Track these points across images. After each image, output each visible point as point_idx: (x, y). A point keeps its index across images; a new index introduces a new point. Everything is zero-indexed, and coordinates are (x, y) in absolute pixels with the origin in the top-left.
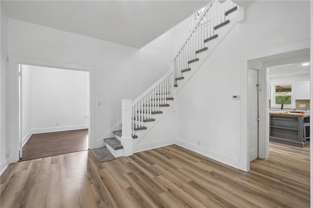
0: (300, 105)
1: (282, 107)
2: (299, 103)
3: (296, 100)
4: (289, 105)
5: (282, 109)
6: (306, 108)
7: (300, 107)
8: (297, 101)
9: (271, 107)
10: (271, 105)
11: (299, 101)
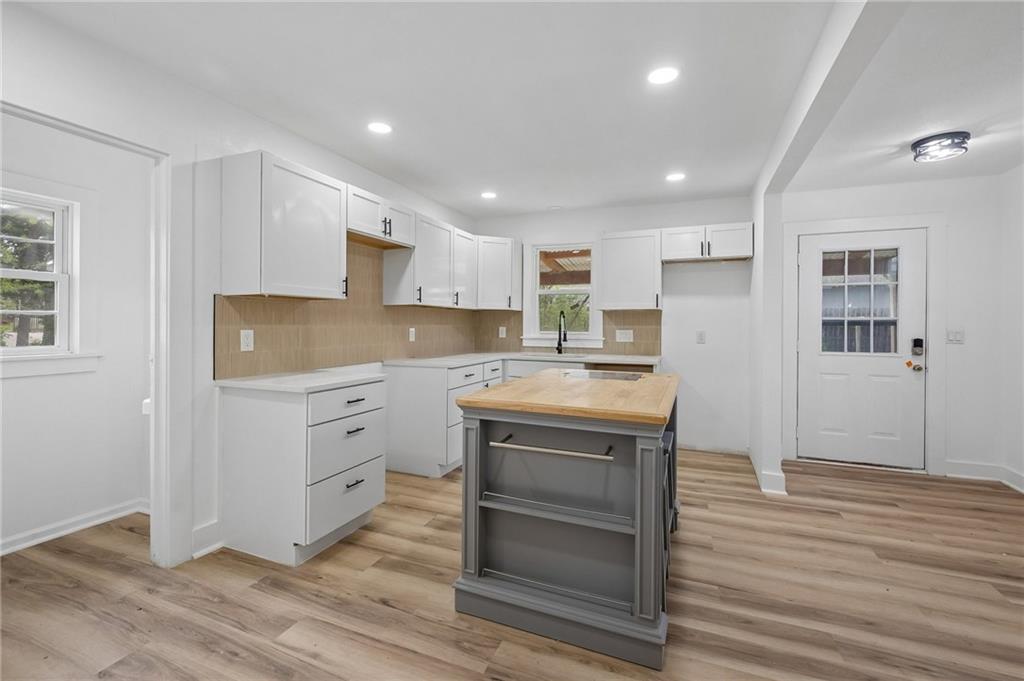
0: (618, 332)
1: (560, 344)
2: (614, 326)
3: (604, 311)
4: (582, 335)
5: (560, 352)
6: (633, 343)
7: (618, 340)
8: (609, 315)
9: (524, 345)
10: (524, 336)
11: (614, 317)
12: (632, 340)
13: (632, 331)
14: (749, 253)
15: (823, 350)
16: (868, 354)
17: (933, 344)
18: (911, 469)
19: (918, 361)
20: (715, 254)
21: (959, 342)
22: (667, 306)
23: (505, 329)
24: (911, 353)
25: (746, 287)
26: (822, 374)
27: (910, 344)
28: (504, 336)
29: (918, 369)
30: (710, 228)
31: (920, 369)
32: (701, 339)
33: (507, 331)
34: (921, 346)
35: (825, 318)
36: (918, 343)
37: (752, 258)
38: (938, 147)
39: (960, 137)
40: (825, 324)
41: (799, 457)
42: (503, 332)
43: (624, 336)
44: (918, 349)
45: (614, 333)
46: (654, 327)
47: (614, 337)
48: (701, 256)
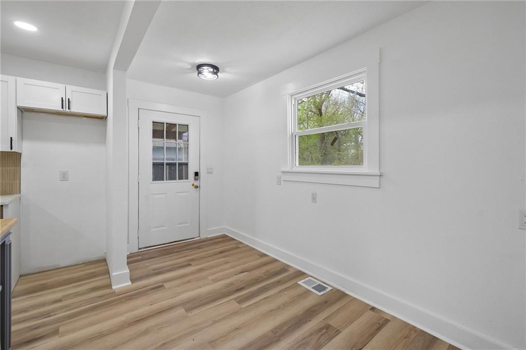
14: (104, 113)
15: (153, 180)
16: (175, 181)
17: (202, 175)
18: (194, 238)
19: (196, 183)
20: (74, 109)
21: (211, 173)
22: (26, 149)
24: (194, 179)
25: (103, 138)
26: (153, 194)
27: (194, 175)
29: (196, 187)
30: (70, 88)
31: (197, 187)
32: (64, 177)
34: (198, 176)
35: (155, 161)
36: (197, 174)
37: (106, 117)
38: (207, 71)
40: (154, 164)
41: (139, 249)
44: (196, 177)
48: (61, 109)
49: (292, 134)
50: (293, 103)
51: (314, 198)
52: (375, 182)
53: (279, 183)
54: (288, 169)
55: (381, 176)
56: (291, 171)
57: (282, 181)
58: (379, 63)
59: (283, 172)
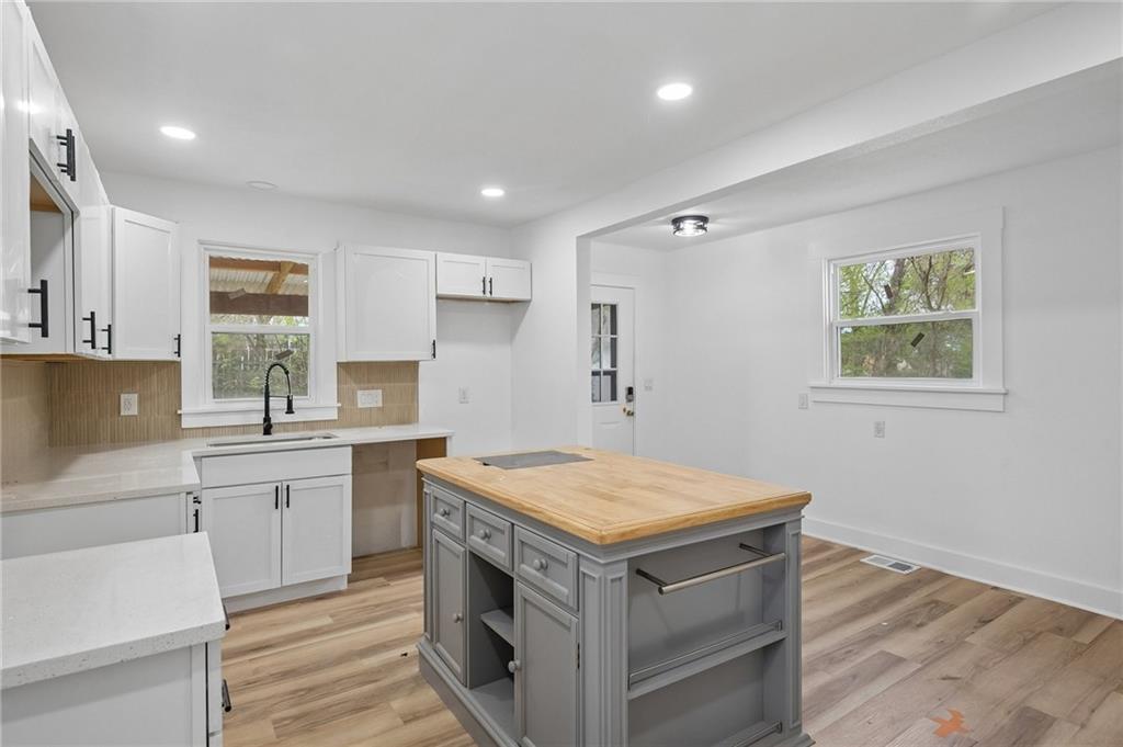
0: (360, 394)
2: (354, 386)
3: (340, 365)
6: (382, 409)
7: (360, 405)
8: (349, 370)
9: (186, 423)
10: (185, 408)
11: (354, 372)
12: (380, 405)
13: (380, 391)
14: (527, 295)
17: (637, 392)
19: (629, 407)
21: (651, 389)
23: (135, 397)
24: (626, 400)
27: (625, 392)
28: (134, 411)
29: (630, 414)
30: (491, 261)
32: (464, 398)
33: (141, 402)
34: (632, 394)
36: (630, 391)
37: (528, 302)
38: (690, 225)
39: (703, 220)
42: (130, 404)
43: (369, 398)
44: (630, 396)
45: (354, 394)
46: (409, 384)
47: (353, 401)
48: (481, 294)
49: (831, 325)
50: (832, 272)
51: (879, 430)
52: (996, 403)
53: (803, 405)
54: (824, 383)
55: (1006, 394)
56: (828, 385)
57: (810, 404)
58: (1003, 230)
59: (813, 388)
